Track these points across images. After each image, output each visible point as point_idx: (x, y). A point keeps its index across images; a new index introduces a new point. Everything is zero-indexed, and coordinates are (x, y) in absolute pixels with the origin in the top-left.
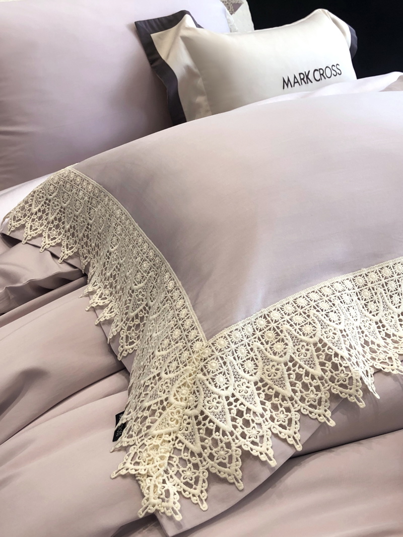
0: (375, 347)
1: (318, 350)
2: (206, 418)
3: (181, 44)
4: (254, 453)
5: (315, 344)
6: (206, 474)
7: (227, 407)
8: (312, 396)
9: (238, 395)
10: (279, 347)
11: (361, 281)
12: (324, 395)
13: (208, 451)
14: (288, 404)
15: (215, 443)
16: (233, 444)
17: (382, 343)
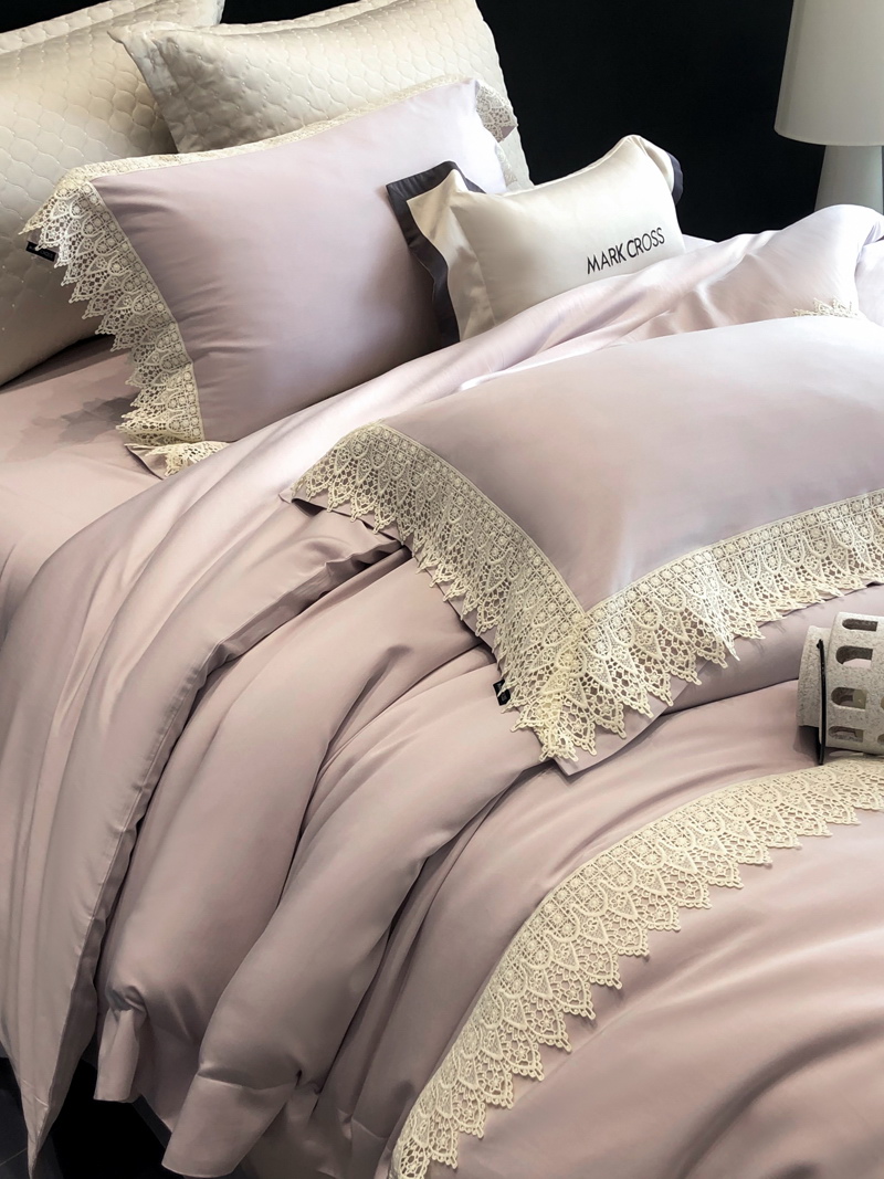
0: (734, 615)
1: (684, 618)
2: (590, 679)
3: (452, 218)
4: (634, 707)
5: (682, 614)
6: (594, 725)
7: (608, 670)
8: (681, 659)
9: (616, 660)
10: (649, 616)
11: (719, 552)
12: (691, 658)
13: (594, 707)
14: (660, 666)
15: (600, 700)
16: (615, 700)
17: (740, 611)
